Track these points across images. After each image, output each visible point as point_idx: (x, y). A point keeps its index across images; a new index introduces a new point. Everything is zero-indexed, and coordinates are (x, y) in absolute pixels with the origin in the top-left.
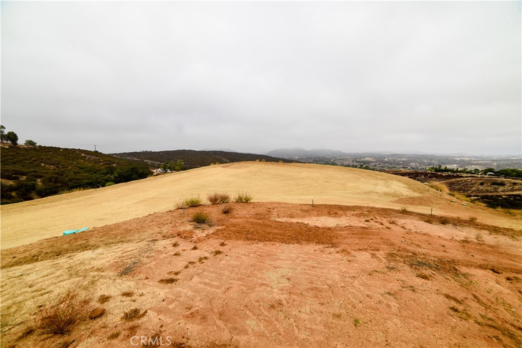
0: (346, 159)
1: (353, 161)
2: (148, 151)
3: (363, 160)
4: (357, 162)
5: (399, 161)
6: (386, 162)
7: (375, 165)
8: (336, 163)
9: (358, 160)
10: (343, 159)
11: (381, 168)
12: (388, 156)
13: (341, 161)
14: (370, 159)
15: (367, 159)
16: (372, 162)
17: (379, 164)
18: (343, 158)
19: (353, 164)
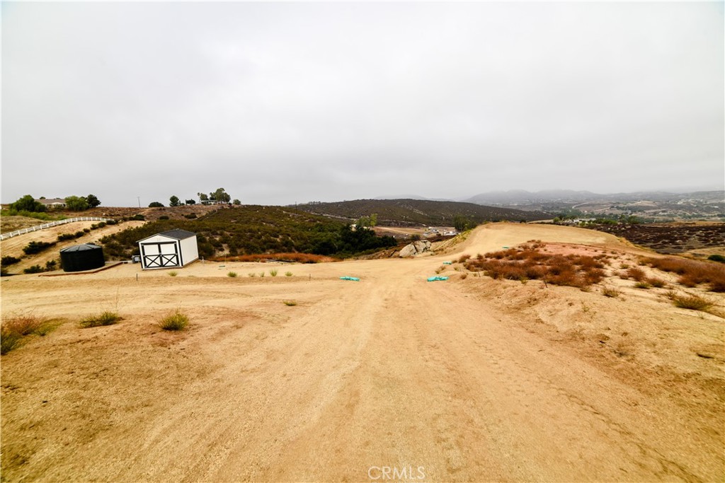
0: (599, 204)
1: (613, 207)
2: (322, 202)
3: (631, 205)
4: (618, 208)
5: (712, 204)
6: (681, 207)
7: (655, 214)
8: (582, 211)
9: (622, 206)
10: (593, 205)
11: (666, 218)
12: (687, 196)
13: (591, 207)
14: (645, 203)
15: (639, 203)
16: (648, 208)
17: (663, 212)
18: (593, 202)
19: (611, 212)
